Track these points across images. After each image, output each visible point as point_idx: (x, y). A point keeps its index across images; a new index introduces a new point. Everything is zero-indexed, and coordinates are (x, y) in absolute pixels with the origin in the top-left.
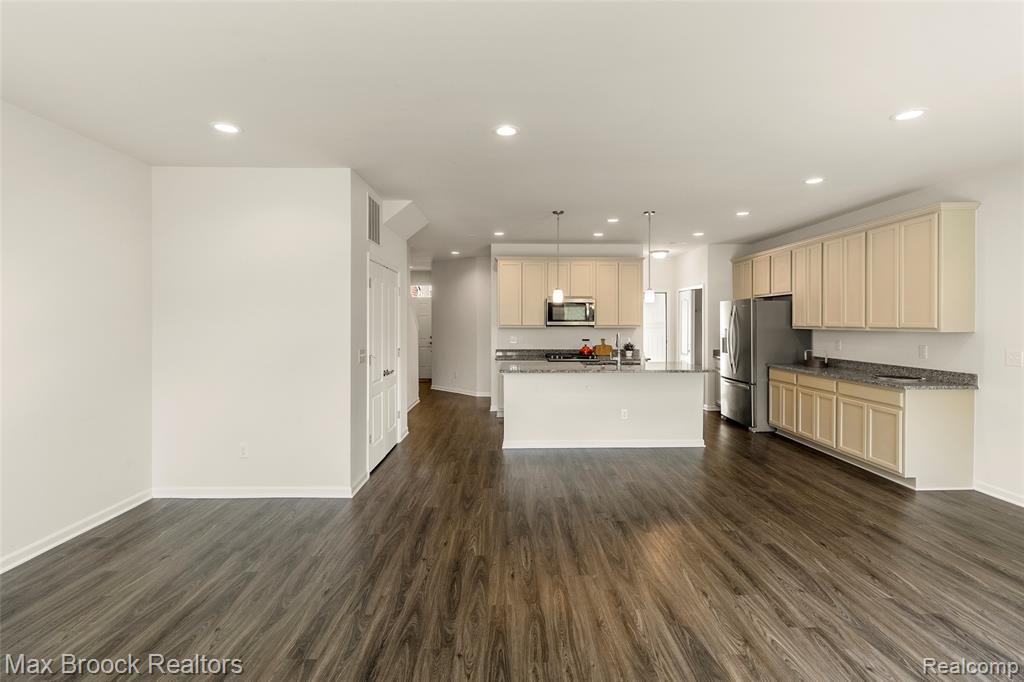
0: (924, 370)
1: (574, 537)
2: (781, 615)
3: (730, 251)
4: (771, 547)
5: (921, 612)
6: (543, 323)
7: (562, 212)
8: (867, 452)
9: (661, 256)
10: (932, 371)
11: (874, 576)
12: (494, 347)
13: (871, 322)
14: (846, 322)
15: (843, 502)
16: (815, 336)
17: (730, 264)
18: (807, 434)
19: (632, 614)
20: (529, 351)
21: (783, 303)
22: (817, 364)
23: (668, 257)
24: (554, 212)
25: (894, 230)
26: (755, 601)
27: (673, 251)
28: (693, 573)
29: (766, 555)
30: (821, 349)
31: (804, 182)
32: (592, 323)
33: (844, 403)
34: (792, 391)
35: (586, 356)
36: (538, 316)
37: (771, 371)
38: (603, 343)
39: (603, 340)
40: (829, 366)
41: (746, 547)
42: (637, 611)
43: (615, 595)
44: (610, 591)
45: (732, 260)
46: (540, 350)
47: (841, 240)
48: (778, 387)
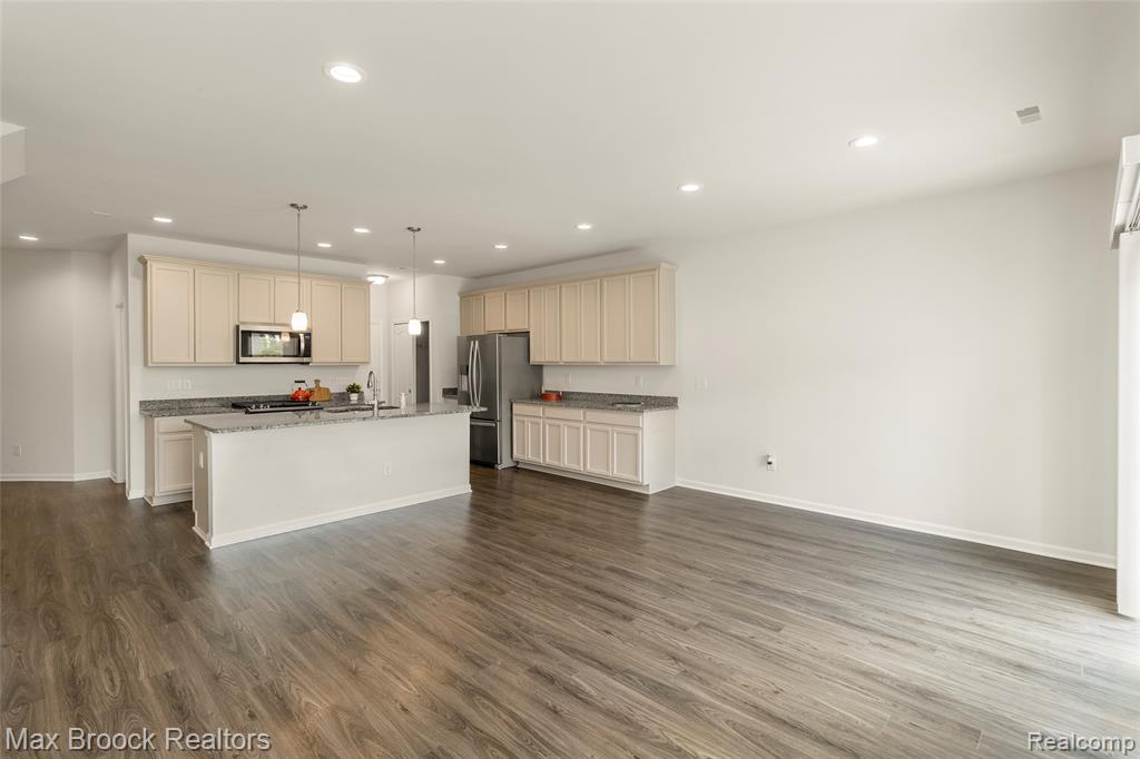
0: (641, 397)
1: (432, 630)
2: (672, 624)
3: (456, 284)
4: (612, 570)
5: (734, 583)
6: (231, 358)
7: (306, 207)
8: (614, 471)
9: (379, 281)
10: (647, 397)
11: (690, 568)
12: (136, 397)
13: (606, 358)
14: (584, 358)
15: (620, 516)
16: (545, 370)
17: (458, 298)
18: (556, 463)
19: (572, 683)
20: (204, 400)
21: (521, 340)
22: (554, 397)
23: (385, 283)
24: (292, 205)
25: (625, 280)
26: (645, 620)
27: (392, 277)
28: (580, 618)
29: (614, 577)
30: (551, 383)
31: (576, 226)
32: (305, 360)
33: (591, 430)
34: (538, 424)
35: (298, 403)
36: (225, 350)
37: (514, 406)
38: (318, 386)
39: (317, 381)
40: (563, 398)
41: (595, 576)
42: (573, 677)
43: (539, 673)
44: (530, 671)
45: (459, 294)
46: (222, 399)
47: (578, 284)
48: (523, 422)
